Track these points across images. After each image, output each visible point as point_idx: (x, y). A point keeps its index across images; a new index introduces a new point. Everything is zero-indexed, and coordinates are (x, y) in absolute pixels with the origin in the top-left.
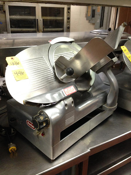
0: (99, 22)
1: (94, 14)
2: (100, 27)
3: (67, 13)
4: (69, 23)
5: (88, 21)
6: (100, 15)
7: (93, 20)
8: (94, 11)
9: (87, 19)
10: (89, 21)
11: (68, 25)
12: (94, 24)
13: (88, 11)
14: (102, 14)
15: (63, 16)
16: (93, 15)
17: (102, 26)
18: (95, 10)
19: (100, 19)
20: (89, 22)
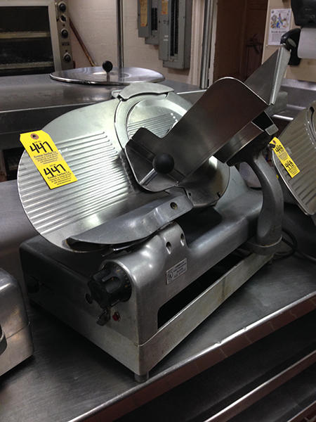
0: (167, 40)
1: (156, 20)
2: (172, 55)
3: (57, 20)
4: (66, 48)
5: (143, 40)
6: (168, 24)
7: (154, 36)
8: (156, 13)
9: (140, 35)
10: (146, 39)
11: (66, 51)
12: (157, 46)
13: (142, 12)
14: (172, 20)
15: (46, 27)
16: (154, 24)
17: (176, 52)
18: (156, 9)
19: (170, 32)
20: (146, 43)
